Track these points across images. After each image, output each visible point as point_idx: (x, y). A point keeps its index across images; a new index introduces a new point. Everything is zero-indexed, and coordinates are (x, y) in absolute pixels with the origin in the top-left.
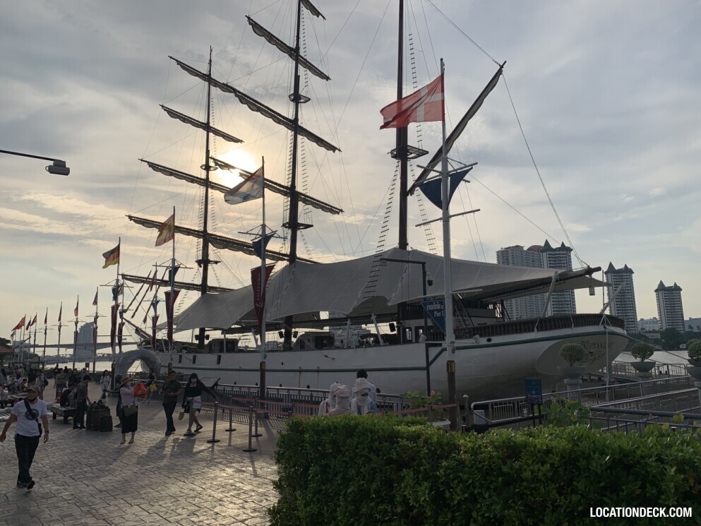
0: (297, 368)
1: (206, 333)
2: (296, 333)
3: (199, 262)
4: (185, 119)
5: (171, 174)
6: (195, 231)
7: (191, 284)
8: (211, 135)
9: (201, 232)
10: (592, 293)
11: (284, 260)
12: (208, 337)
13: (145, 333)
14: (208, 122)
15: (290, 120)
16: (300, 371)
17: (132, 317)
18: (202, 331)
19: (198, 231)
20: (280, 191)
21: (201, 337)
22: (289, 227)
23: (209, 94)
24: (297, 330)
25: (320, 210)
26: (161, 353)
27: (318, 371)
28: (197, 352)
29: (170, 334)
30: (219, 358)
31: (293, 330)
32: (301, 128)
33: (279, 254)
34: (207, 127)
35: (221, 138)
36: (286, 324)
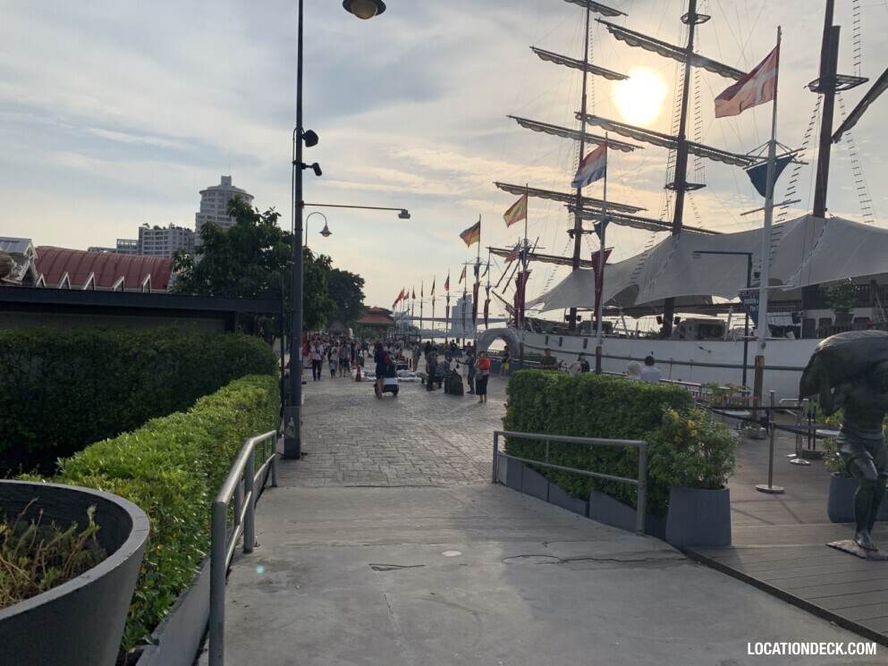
0: (668, 359)
1: (578, 314)
2: (678, 319)
3: (571, 232)
4: (559, 60)
5: (542, 129)
6: (567, 195)
7: (561, 258)
8: (589, 74)
9: (575, 196)
11: (667, 229)
12: (579, 318)
14: (586, 60)
15: (681, 50)
16: (672, 363)
17: (503, 292)
18: (574, 311)
19: (571, 196)
20: (664, 144)
21: (572, 317)
22: (674, 189)
23: (588, 22)
24: (679, 315)
25: (721, 162)
26: (529, 333)
27: (692, 364)
28: (564, 334)
30: (586, 342)
31: (675, 315)
32: (697, 56)
33: (660, 222)
34: (584, 66)
35: (601, 77)
36: (666, 308)
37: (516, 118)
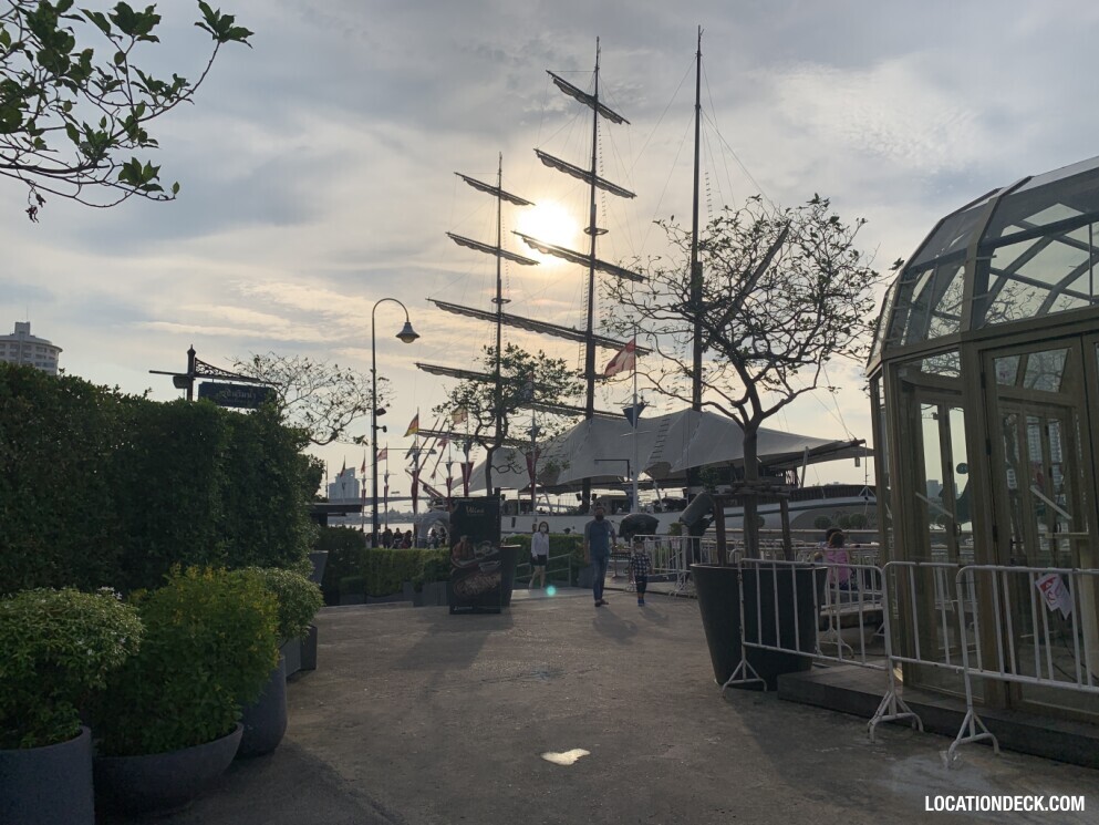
1: (502, 492)
2: (595, 494)
4: (474, 245)
5: (460, 312)
7: (484, 438)
8: (502, 259)
9: (493, 376)
10: (857, 465)
11: (582, 414)
12: (504, 497)
13: (434, 490)
14: (499, 246)
15: (586, 257)
18: (498, 490)
19: (490, 376)
20: (574, 338)
22: (585, 378)
23: (499, 212)
24: (596, 491)
29: (466, 491)
30: (514, 520)
31: (592, 492)
32: (599, 262)
33: (575, 408)
34: (497, 251)
35: (514, 262)
36: (584, 486)
37: (435, 301)
